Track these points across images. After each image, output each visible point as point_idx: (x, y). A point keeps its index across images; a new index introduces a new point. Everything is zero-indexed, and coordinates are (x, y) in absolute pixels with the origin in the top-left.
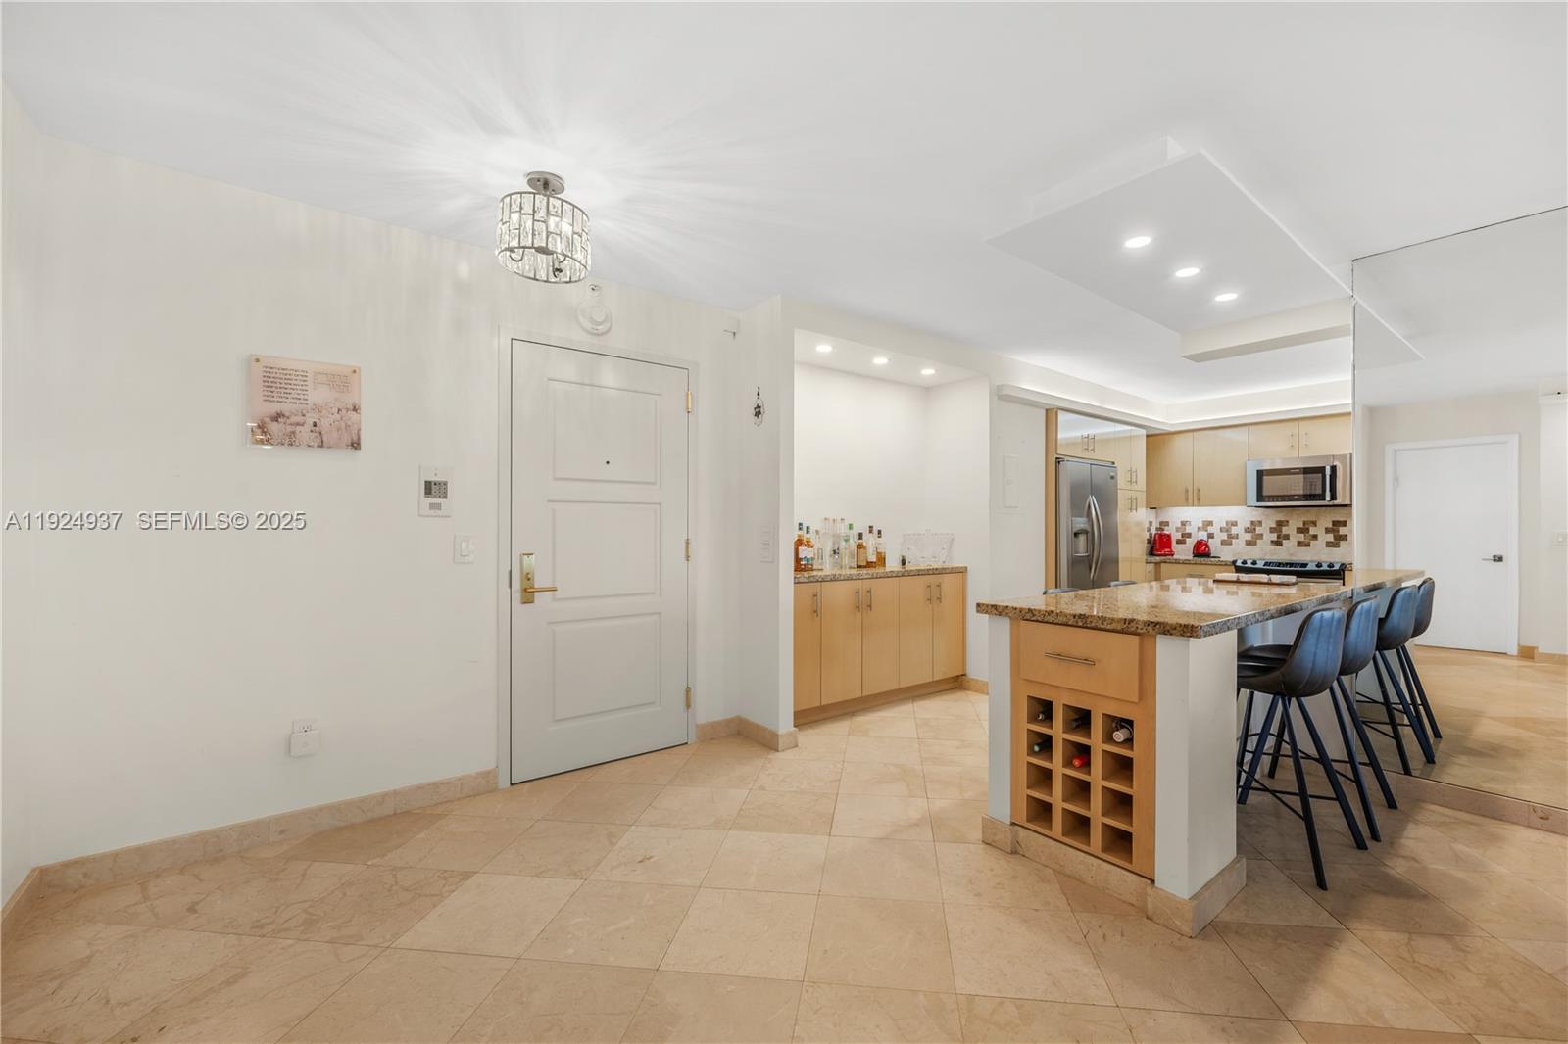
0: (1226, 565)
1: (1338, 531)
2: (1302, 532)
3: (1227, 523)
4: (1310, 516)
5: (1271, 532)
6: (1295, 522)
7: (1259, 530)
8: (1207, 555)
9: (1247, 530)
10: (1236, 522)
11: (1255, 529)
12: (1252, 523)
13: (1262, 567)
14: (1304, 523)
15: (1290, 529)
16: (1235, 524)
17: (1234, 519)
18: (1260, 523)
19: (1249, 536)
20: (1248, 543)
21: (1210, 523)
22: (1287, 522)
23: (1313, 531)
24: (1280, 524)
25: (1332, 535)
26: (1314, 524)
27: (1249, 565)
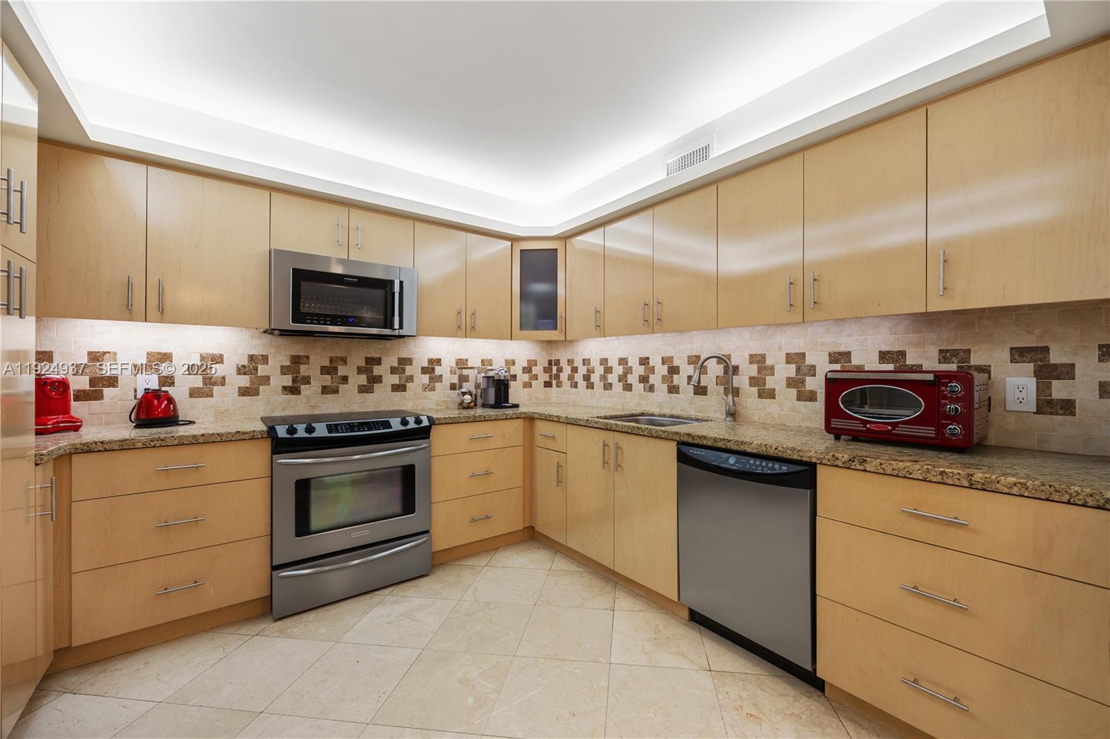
0: (253, 438)
1: (372, 371)
2: (328, 373)
3: (202, 358)
4: (339, 349)
5: (283, 373)
6: (318, 358)
7: (262, 370)
8: (171, 419)
9: (241, 370)
10: (221, 356)
11: (256, 369)
12: (252, 358)
13: (326, 434)
14: (331, 360)
15: (311, 369)
16: (218, 359)
17: (216, 351)
18: (265, 359)
19: (245, 381)
20: (244, 392)
21: (166, 357)
22: (308, 357)
23: (342, 371)
24: (297, 361)
25: (365, 376)
26: (344, 361)
27: (301, 433)
